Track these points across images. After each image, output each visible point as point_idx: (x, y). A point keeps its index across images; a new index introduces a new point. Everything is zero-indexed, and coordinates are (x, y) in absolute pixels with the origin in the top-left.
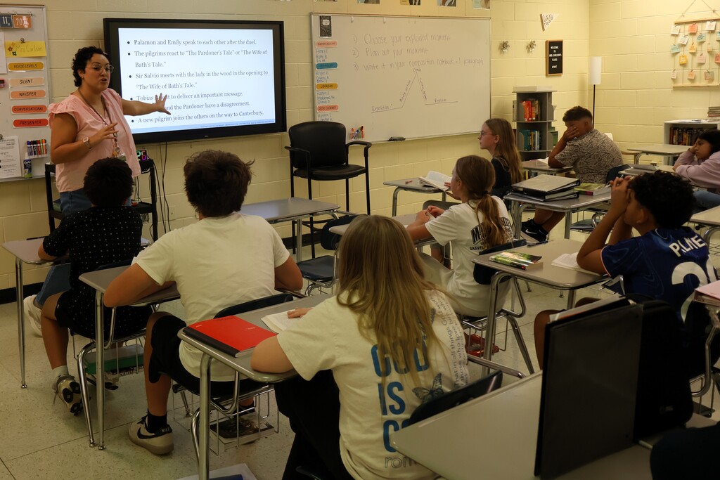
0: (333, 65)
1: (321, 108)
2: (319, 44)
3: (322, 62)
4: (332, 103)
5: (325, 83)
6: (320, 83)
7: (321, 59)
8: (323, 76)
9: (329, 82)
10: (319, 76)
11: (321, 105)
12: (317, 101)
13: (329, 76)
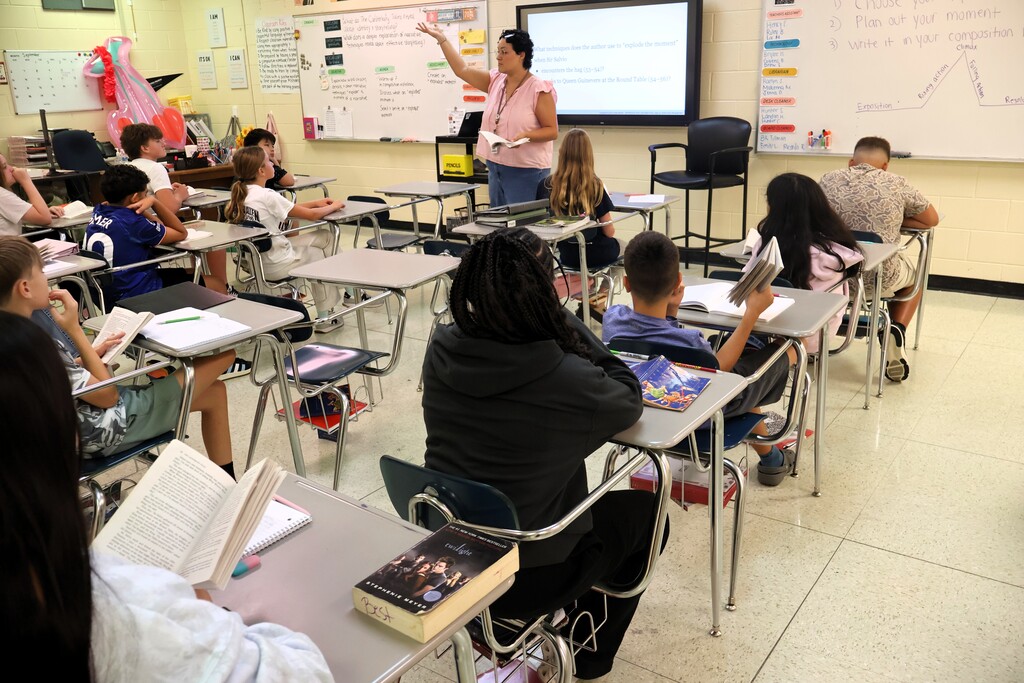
0: (795, 43)
1: (766, 101)
2: (772, 15)
3: (774, 39)
4: (785, 95)
5: (777, 67)
6: (769, 67)
7: (774, 36)
8: (774, 58)
9: (783, 66)
10: (769, 58)
11: (768, 97)
12: (762, 92)
13: (785, 58)
